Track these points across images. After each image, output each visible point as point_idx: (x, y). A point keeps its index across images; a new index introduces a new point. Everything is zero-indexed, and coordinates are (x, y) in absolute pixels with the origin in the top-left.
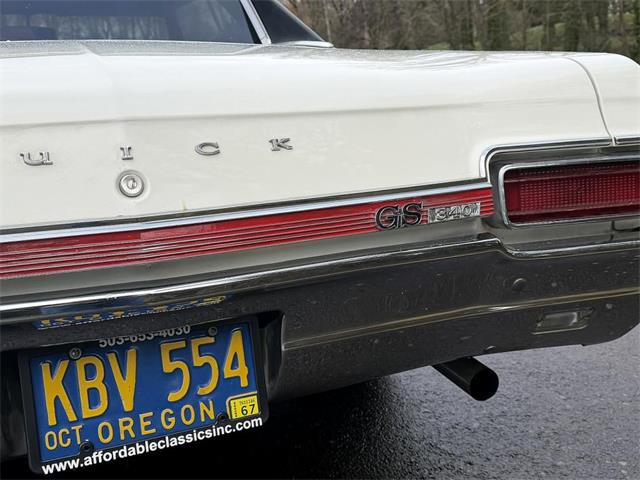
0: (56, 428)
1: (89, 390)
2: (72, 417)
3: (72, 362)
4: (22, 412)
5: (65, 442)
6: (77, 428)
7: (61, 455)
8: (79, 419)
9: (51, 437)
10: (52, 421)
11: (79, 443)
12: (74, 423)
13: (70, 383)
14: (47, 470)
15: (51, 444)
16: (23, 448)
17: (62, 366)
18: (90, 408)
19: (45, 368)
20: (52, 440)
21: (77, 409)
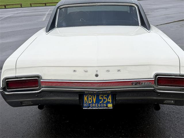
1: (90, 99)
3: (88, 96)
6: (88, 104)
7: (86, 107)
10: (85, 103)
11: (88, 106)
13: (88, 98)
14: (84, 108)
16: (81, 105)
18: (90, 102)
19: (85, 96)
20: (85, 105)
21: (88, 102)
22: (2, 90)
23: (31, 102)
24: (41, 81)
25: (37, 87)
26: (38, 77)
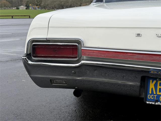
0: (151, 94)
1: (159, 88)
2: (155, 93)
3: (157, 81)
4: (144, 89)
5: (152, 98)
6: (155, 96)
7: (151, 100)
8: (156, 94)
9: (149, 96)
11: (155, 99)
12: (155, 94)
13: (156, 86)
15: (149, 97)
16: (143, 96)
17: (155, 82)
18: (159, 92)
19: (151, 81)
20: (150, 97)
21: (156, 92)
22: (25, 57)
23: (64, 83)
24: (82, 48)
25: (76, 57)
26: (78, 42)
